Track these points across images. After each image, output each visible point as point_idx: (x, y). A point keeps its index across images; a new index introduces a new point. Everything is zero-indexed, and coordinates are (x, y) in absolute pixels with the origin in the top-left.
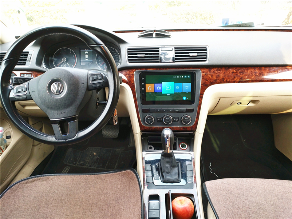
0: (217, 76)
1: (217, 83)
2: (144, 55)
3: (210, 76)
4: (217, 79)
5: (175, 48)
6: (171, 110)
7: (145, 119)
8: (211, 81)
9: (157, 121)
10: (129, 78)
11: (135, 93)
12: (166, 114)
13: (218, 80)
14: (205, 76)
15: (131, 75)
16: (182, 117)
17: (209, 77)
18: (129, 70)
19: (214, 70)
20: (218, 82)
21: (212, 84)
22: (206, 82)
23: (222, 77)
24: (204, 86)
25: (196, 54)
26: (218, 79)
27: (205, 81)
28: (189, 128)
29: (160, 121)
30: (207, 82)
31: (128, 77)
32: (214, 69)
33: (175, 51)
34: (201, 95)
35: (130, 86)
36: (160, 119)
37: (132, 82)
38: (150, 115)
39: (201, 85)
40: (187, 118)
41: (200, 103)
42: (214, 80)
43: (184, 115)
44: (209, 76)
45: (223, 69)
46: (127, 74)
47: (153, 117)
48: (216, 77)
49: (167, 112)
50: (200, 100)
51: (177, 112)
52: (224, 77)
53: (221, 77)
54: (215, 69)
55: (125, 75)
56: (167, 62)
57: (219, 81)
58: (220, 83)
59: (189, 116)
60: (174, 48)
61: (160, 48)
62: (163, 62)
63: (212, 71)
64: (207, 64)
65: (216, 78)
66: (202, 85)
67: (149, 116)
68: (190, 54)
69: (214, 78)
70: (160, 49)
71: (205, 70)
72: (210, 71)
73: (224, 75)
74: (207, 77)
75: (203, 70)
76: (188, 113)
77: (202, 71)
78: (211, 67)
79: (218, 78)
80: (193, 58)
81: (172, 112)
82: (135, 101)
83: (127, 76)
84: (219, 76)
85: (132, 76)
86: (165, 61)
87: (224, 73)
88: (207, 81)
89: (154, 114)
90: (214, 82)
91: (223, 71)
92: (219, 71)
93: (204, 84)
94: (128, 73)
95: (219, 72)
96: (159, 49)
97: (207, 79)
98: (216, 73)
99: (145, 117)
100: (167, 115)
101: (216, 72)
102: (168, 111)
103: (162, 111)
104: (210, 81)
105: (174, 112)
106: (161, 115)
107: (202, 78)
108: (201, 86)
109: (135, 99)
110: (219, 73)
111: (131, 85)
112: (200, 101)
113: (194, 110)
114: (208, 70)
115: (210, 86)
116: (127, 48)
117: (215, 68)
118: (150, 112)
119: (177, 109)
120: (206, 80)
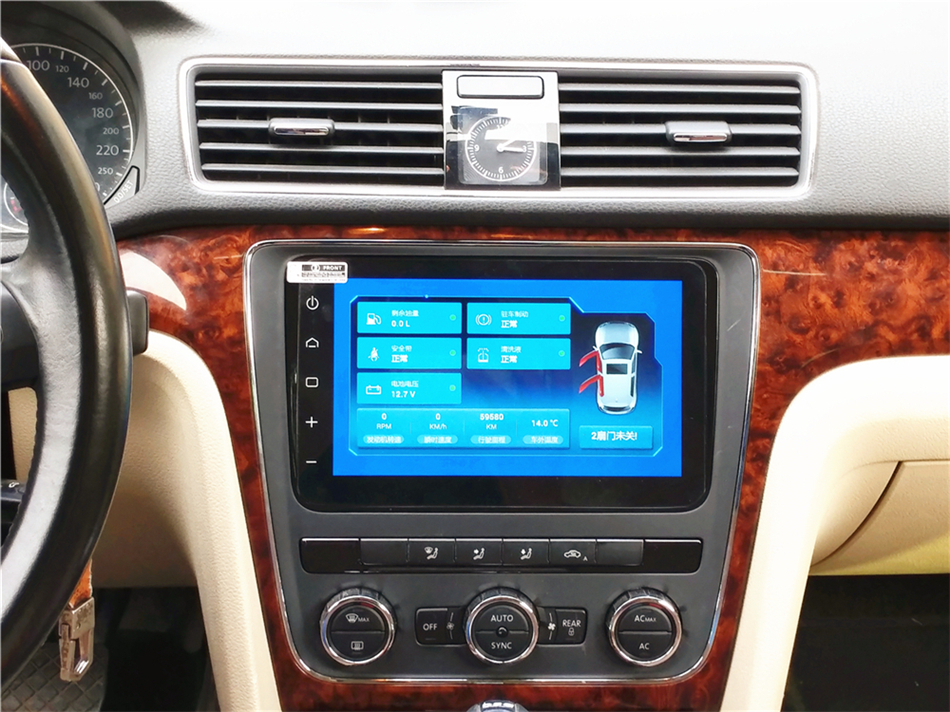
0: (877, 295)
1: (878, 354)
2: (324, 125)
3: (824, 298)
4: (876, 323)
5: (563, 79)
6: (526, 555)
7: (324, 623)
8: (834, 336)
9: (420, 635)
10: (201, 297)
11: (249, 412)
12: (493, 578)
13: (883, 331)
14: (784, 298)
15: (221, 276)
16: (610, 609)
17: (819, 306)
18: (203, 237)
19: (854, 252)
20: (884, 346)
21: (839, 353)
22: (791, 344)
23: (911, 305)
24: (780, 372)
25: (720, 131)
26: (886, 324)
27: (785, 334)
28: (663, 690)
29: (441, 636)
30: (798, 339)
31: (193, 288)
32: (857, 244)
33: (565, 97)
34: (760, 443)
35: (206, 357)
36: (443, 620)
37: (229, 332)
38: (361, 587)
39: (761, 361)
40: (652, 614)
41: (751, 499)
42: (857, 332)
43: (626, 593)
44: (815, 299)
45: (924, 247)
46: (185, 268)
47: (388, 602)
48: (872, 305)
49: (501, 569)
50: (747, 479)
51: (574, 567)
52: (933, 310)
53: (910, 309)
54: (863, 247)
55: (173, 272)
56: (501, 180)
57: (891, 337)
58: (904, 348)
59: (664, 603)
60: (554, 76)
61: (446, 75)
62: (468, 179)
63: (842, 256)
64: (803, 209)
65: (867, 317)
66: (768, 368)
67: (357, 603)
68: (677, 129)
69: (857, 309)
70: (449, 84)
71: (788, 250)
72: (822, 259)
73: (929, 292)
74: (804, 307)
75: (769, 252)
76: (655, 578)
77: (762, 255)
78: (831, 229)
79: (884, 316)
80: (699, 160)
81: (532, 566)
82: (248, 477)
83: (189, 278)
84: (889, 300)
85: (224, 283)
86: (486, 176)
87: (933, 276)
88: (803, 332)
89: (395, 584)
90: (856, 341)
91: (920, 260)
92: (888, 263)
93: (779, 353)
94: (196, 254)
95: (895, 272)
96: (438, 78)
97: (804, 317)
98: (872, 277)
99: (323, 606)
100: (499, 588)
101: (871, 266)
102: (504, 560)
103: (456, 562)
104: (827, 338)
105: (549, 563)
106: (452, 588)
107: (765, 314)
108: (760, 375)
109: (245, 463)
110: (891, 278)
111: (213, 352)
112: (747, 489)
113: (706, 552)
114: (806, 250)
115: (821, 371)
116: (190, 65)
117: (863, 238)
118: (362, 569)
119: (574, 546)
120: (796, 324)
